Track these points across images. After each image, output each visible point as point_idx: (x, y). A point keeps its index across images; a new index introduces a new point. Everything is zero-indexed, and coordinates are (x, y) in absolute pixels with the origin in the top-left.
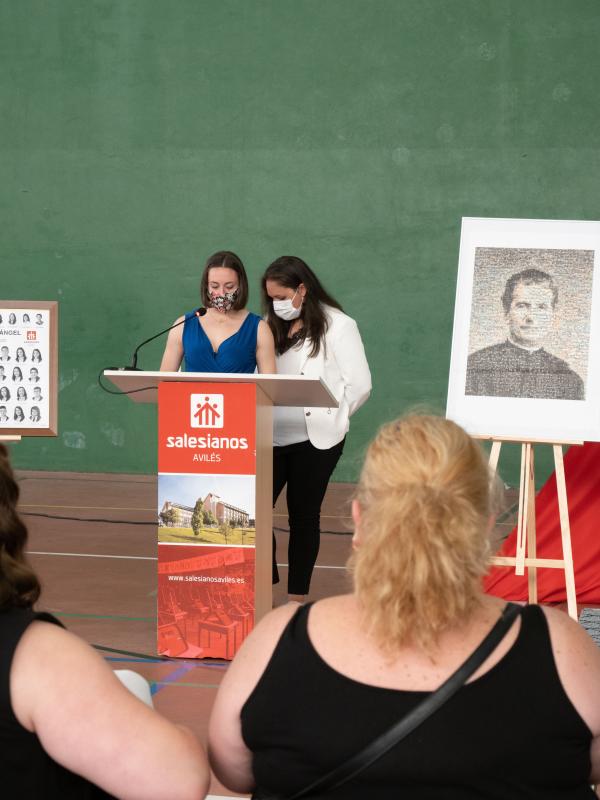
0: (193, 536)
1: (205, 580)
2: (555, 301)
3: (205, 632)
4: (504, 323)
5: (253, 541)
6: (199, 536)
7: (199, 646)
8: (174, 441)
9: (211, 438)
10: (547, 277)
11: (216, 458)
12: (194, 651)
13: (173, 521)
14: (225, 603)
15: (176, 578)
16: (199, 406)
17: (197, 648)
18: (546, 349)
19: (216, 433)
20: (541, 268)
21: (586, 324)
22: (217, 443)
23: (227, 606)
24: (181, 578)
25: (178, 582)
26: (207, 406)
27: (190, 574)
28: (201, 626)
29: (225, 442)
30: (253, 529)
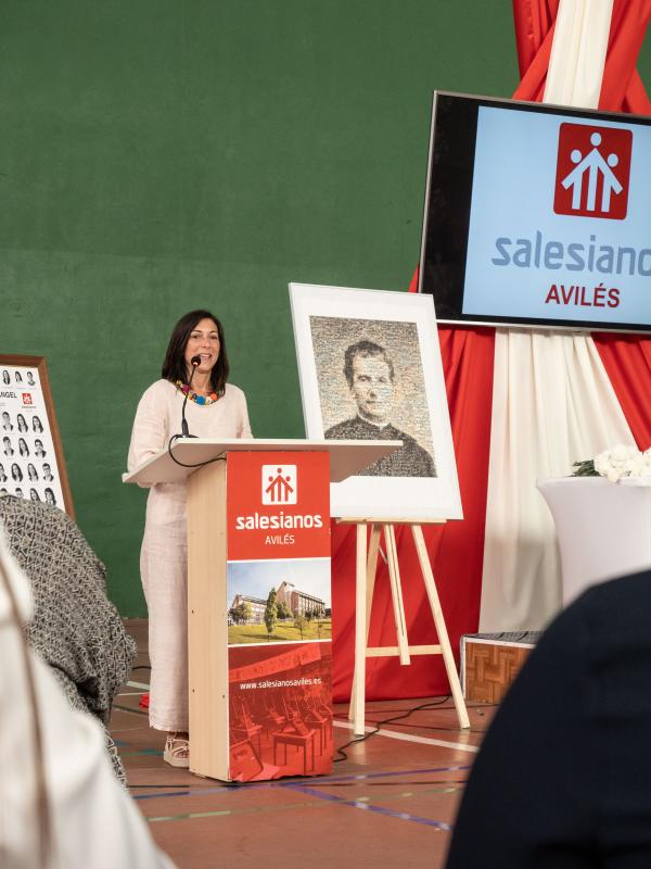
0: (266, 633)
1: (280, 684)
2: (392, 375)
3: (280, 746)
4: (350, 397)
5: (329, 633)
6: (273, 633)
7: (275, 764)
8: (244, 522)
9: (284, 516)
10: (381, 349)
11: (289, 540)
12: (270, 771)
13: (244, 618)
14: (301, 708)
15: (248, 686)
16: (271, 479)
17: (272, 766)
18: (394, 425)
19: (290, 510)
20: (372, 339)
21: (423, 399)
22: (291, 522)
23: (304, 713)
24: (254, 686)
25: (250, 690)
26: (279, 479)
27: (263, 679)
28: (277, 740)
29: (299, 520)
30: (330, 620)
